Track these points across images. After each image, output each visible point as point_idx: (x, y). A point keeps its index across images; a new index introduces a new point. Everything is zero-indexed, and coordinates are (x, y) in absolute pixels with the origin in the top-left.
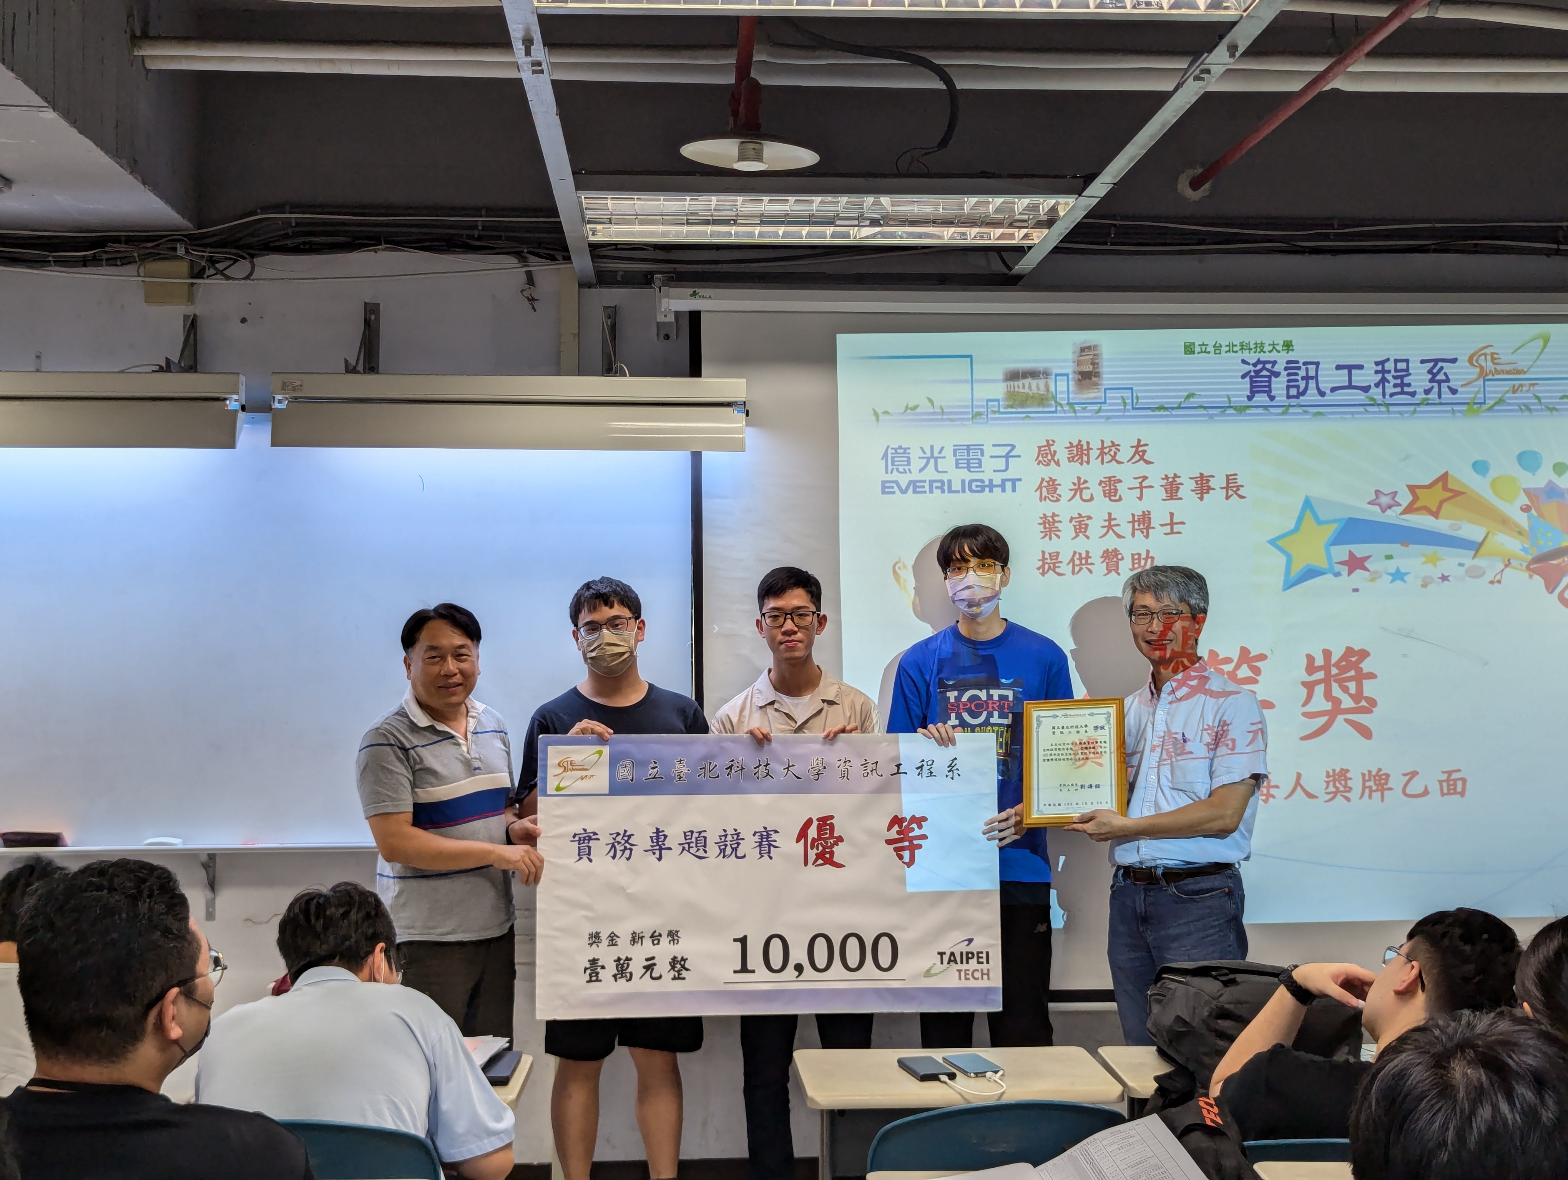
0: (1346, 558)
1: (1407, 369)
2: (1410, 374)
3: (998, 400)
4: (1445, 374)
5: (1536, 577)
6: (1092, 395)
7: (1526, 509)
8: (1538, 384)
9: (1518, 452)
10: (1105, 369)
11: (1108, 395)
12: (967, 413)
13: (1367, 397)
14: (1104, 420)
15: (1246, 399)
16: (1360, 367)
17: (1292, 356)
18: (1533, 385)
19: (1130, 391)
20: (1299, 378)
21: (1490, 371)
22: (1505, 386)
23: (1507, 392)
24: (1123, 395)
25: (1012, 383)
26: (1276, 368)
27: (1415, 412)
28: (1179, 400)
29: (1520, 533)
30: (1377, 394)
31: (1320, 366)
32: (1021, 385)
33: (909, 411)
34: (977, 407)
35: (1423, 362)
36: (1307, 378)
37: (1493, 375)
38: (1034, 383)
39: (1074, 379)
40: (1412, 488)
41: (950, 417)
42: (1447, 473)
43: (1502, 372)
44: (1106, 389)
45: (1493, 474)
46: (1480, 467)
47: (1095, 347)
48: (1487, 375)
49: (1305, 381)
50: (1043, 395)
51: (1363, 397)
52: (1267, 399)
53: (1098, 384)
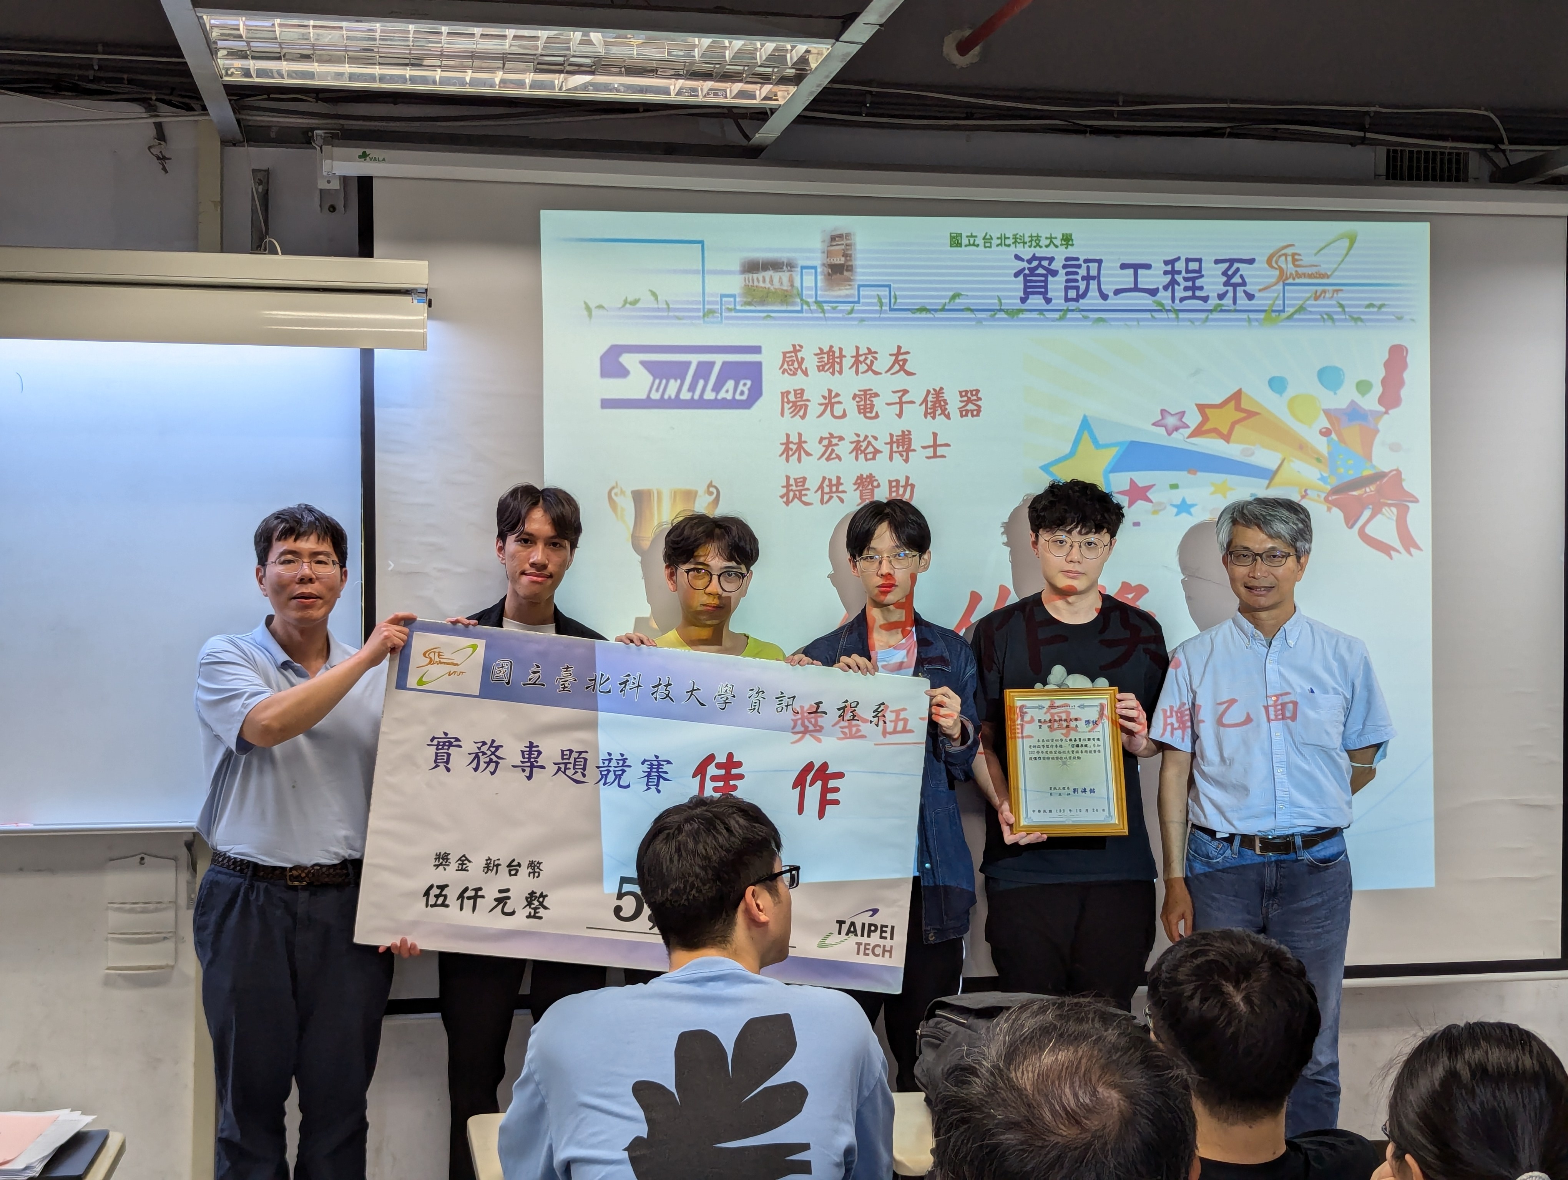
0: (1128, 487)
1: (1199, 271)
2: (1202, 276)
3: (734, 296)
4: (1241, 276)
5: (1335, 510)
6: (844, 292)
7: (1326, 433)
8: (1341, 290)
9: (1318, 368)
10: (859, 261)
11: (861, 293)
12: (698, 310)
13: (1154, 302)
14: (856, 323)
15: (1019, 301)
16: (1148, 267)
17: (1072, 252)
18: (1337, 291)
19: (887, 289)
20: (1079, 278)
21: (1291, 274)
22: (1306, 293)
23: (1308, 299)
24: (879, 293)
25: (750, 275)
26: (1055, 266)
27: (1207, 319)
28: (943, 301)
29: (1318, 460)
30: (1166, 298)
31: (1103, 265)
32: (761, 279)
33: (628, 306)
34: (709, 303)
35: (1217, 262)
36: (1088, 278)
37: (1294, 279)
38: (776, 276)
39: (822, 273)
40: (1201, 408)
41: (677, 314)
42: (1240, 391)
43: (1304, 275)
44: (859, 286)
45: (1290, 392)
46: (1277, 384)
47: (848, 235)
48: (1287, 279)
49: (1085, 282)
50: (787, 291)
51: (1151, 302)
52: (1043, 301)
53: (850, 280)
